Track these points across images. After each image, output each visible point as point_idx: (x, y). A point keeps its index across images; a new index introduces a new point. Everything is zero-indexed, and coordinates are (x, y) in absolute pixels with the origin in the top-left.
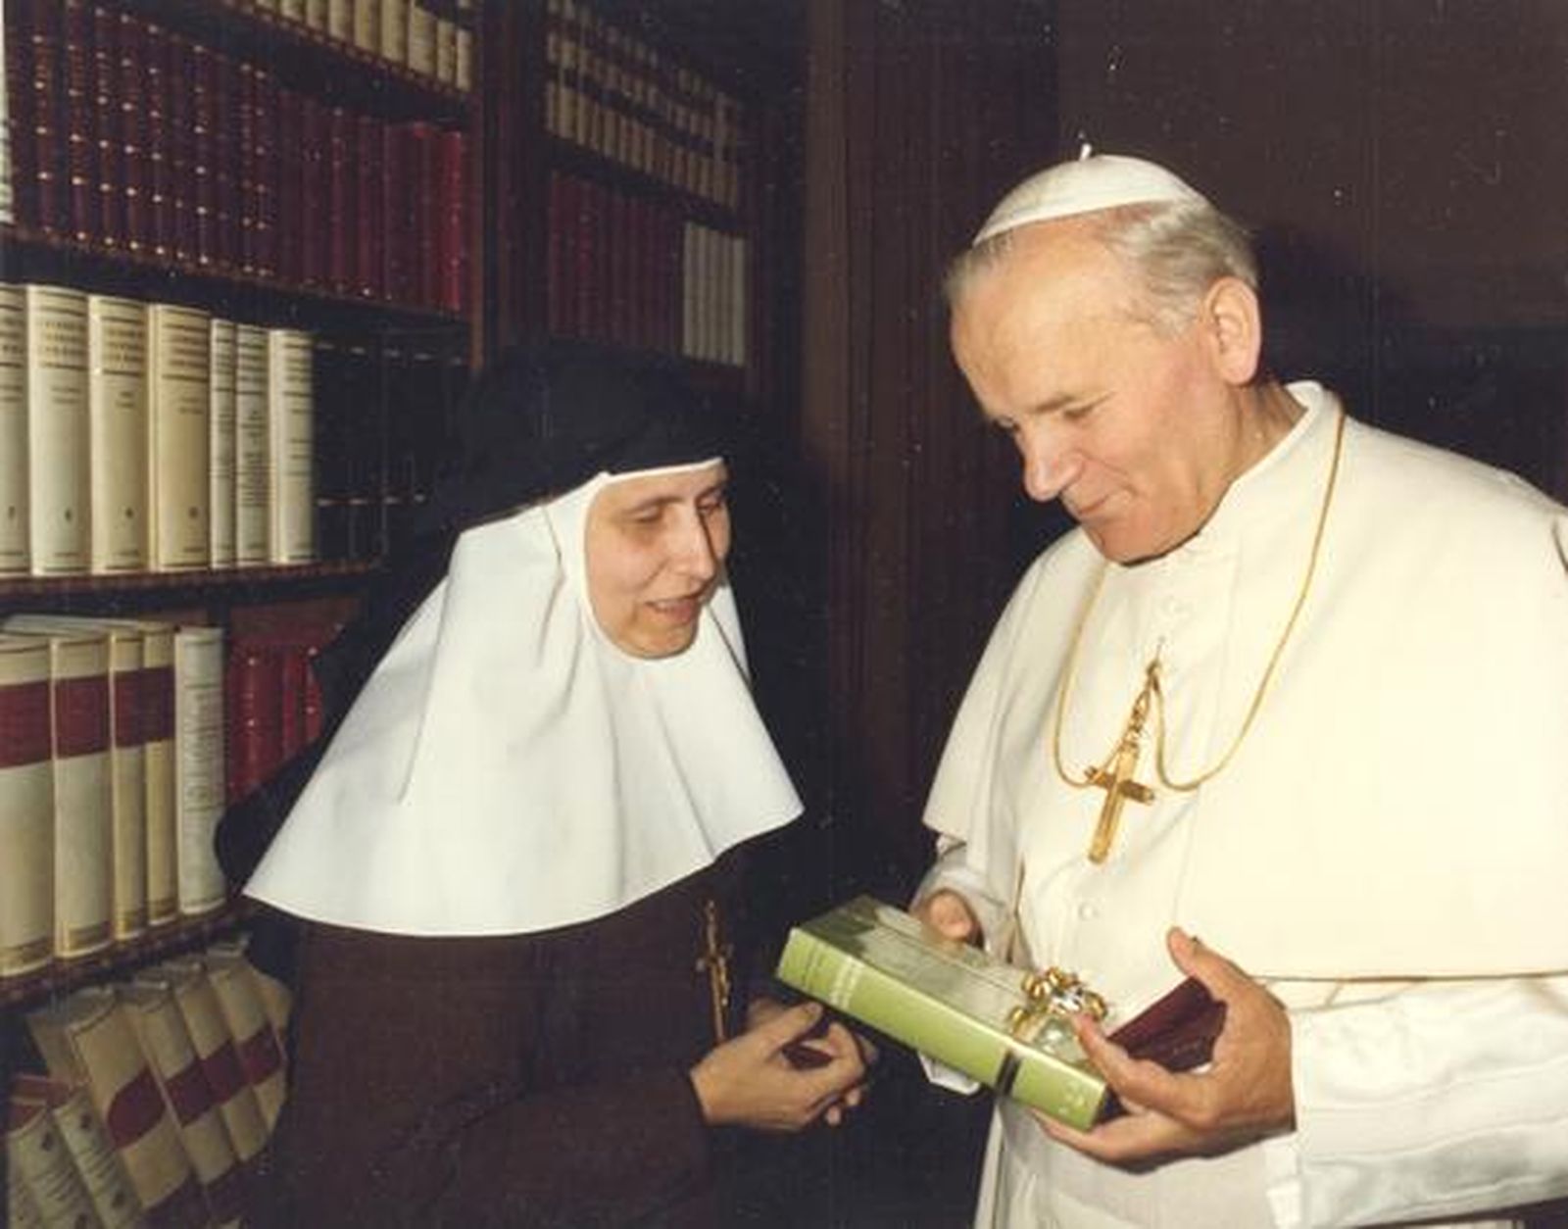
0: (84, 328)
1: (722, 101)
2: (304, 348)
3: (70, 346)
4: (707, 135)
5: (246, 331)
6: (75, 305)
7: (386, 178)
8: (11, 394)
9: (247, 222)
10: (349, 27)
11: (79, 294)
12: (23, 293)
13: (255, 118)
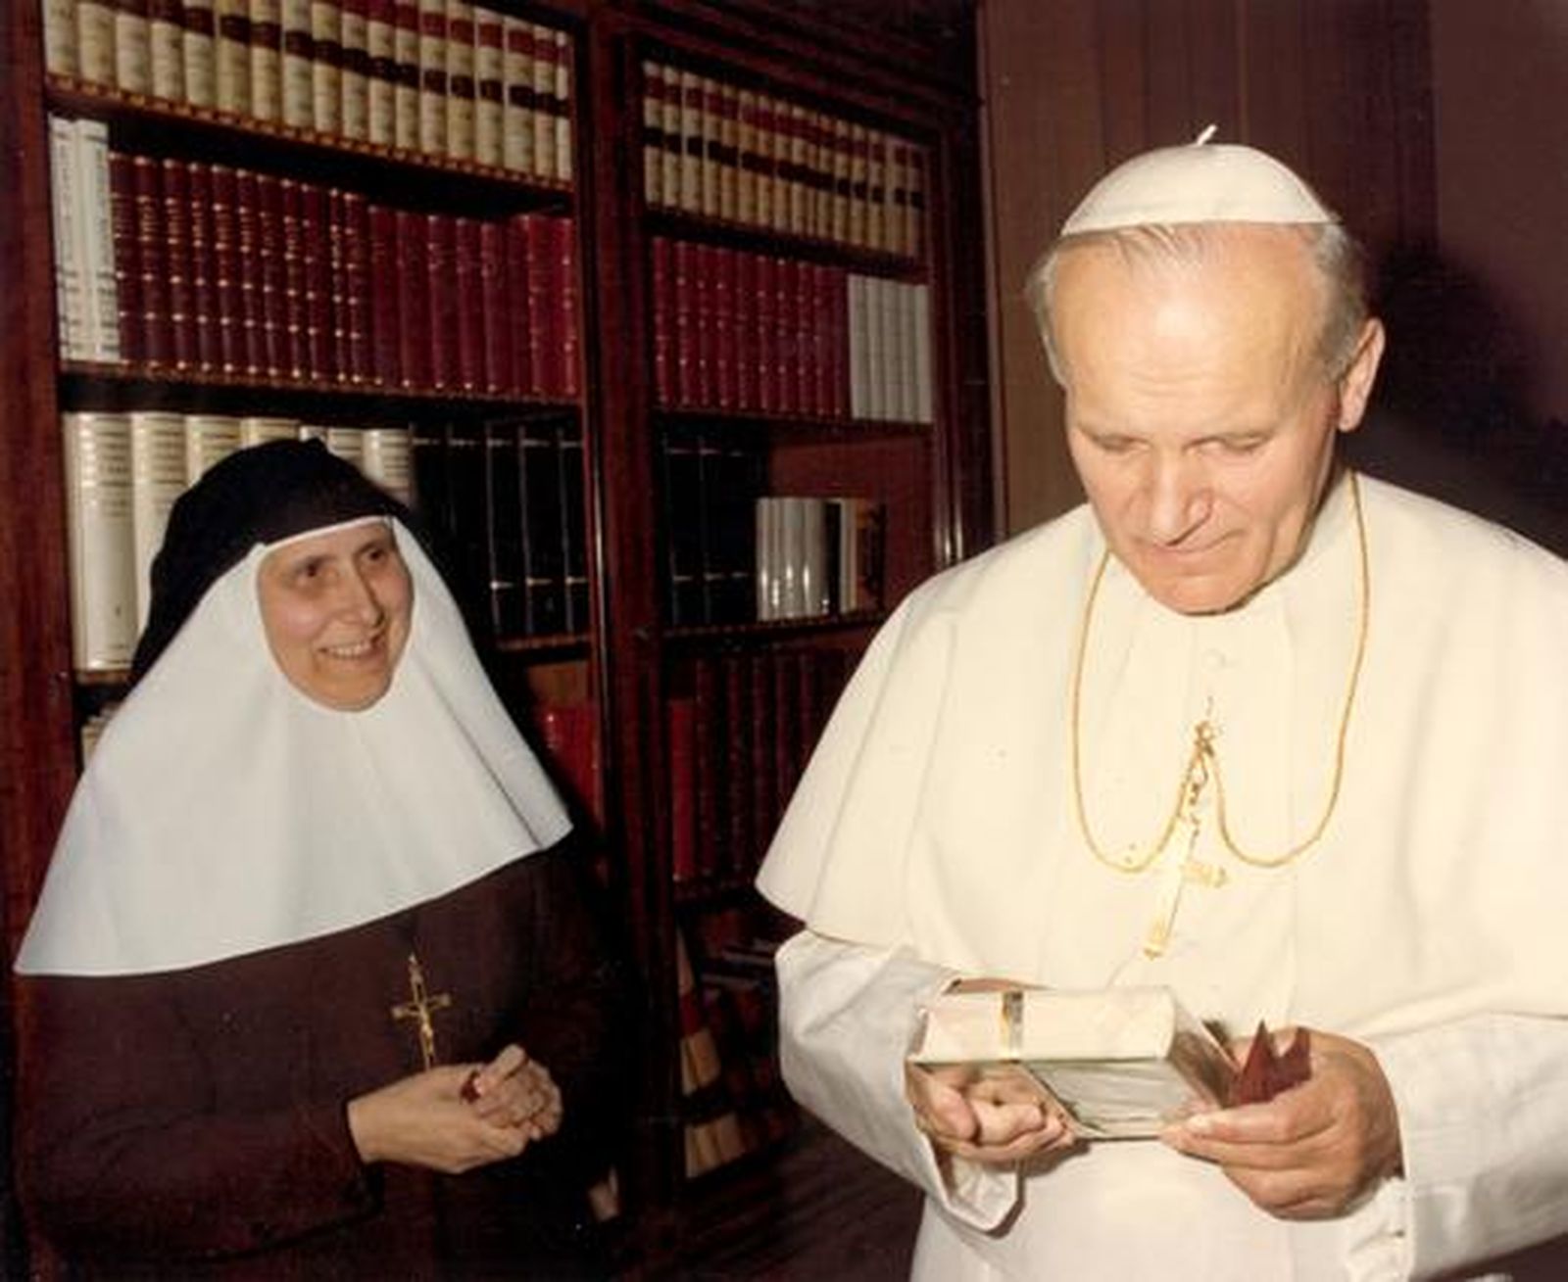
0: (182, 447)
1: (892, 143)
2: (398, 445)
3: (170, 463)
4: (874, 181)
5: (336, 435)
6: (175, 427)
7: (485, 273)
8: (118, 509)
9: (339, 333)
10: (442, 139)
11: (176, 416)
12: (128, 422)
13: (344, 238)
